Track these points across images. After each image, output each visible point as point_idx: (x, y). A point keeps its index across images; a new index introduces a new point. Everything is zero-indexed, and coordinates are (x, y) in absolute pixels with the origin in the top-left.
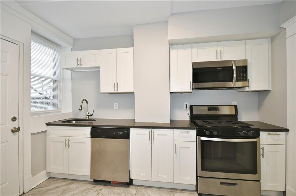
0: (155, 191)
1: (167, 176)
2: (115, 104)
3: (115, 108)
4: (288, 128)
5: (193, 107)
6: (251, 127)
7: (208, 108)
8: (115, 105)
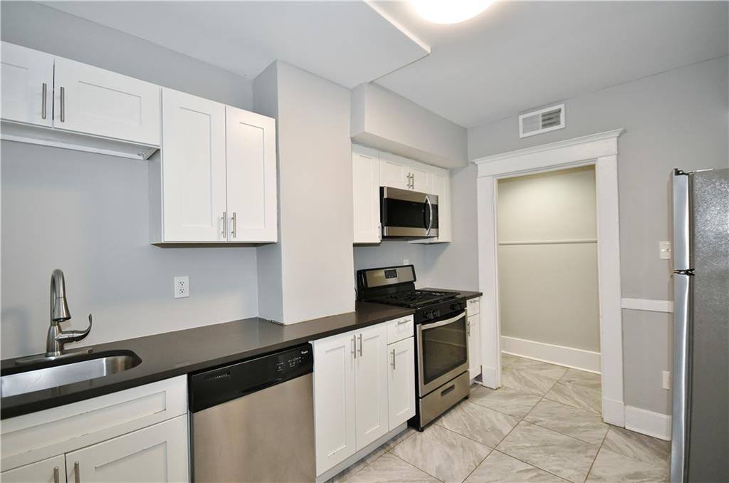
0: (363, 471)
1: (378, 426)
2: (177, 280)
3: (177, 295)
4: (480, 291)
5: (367, 272)
6: (457, 296)
7: (385, 273)
8: (177, 286)
